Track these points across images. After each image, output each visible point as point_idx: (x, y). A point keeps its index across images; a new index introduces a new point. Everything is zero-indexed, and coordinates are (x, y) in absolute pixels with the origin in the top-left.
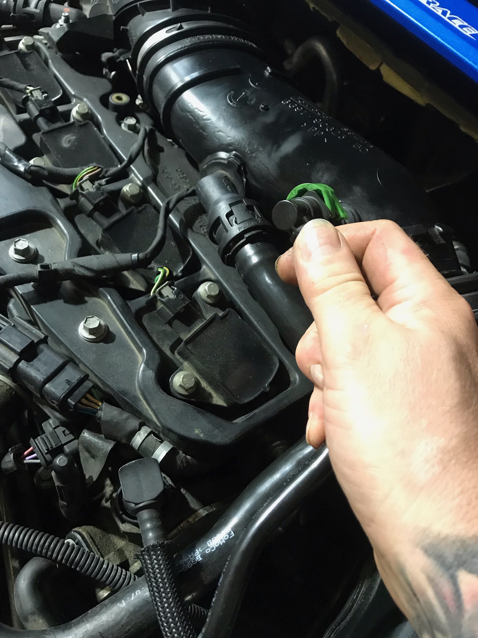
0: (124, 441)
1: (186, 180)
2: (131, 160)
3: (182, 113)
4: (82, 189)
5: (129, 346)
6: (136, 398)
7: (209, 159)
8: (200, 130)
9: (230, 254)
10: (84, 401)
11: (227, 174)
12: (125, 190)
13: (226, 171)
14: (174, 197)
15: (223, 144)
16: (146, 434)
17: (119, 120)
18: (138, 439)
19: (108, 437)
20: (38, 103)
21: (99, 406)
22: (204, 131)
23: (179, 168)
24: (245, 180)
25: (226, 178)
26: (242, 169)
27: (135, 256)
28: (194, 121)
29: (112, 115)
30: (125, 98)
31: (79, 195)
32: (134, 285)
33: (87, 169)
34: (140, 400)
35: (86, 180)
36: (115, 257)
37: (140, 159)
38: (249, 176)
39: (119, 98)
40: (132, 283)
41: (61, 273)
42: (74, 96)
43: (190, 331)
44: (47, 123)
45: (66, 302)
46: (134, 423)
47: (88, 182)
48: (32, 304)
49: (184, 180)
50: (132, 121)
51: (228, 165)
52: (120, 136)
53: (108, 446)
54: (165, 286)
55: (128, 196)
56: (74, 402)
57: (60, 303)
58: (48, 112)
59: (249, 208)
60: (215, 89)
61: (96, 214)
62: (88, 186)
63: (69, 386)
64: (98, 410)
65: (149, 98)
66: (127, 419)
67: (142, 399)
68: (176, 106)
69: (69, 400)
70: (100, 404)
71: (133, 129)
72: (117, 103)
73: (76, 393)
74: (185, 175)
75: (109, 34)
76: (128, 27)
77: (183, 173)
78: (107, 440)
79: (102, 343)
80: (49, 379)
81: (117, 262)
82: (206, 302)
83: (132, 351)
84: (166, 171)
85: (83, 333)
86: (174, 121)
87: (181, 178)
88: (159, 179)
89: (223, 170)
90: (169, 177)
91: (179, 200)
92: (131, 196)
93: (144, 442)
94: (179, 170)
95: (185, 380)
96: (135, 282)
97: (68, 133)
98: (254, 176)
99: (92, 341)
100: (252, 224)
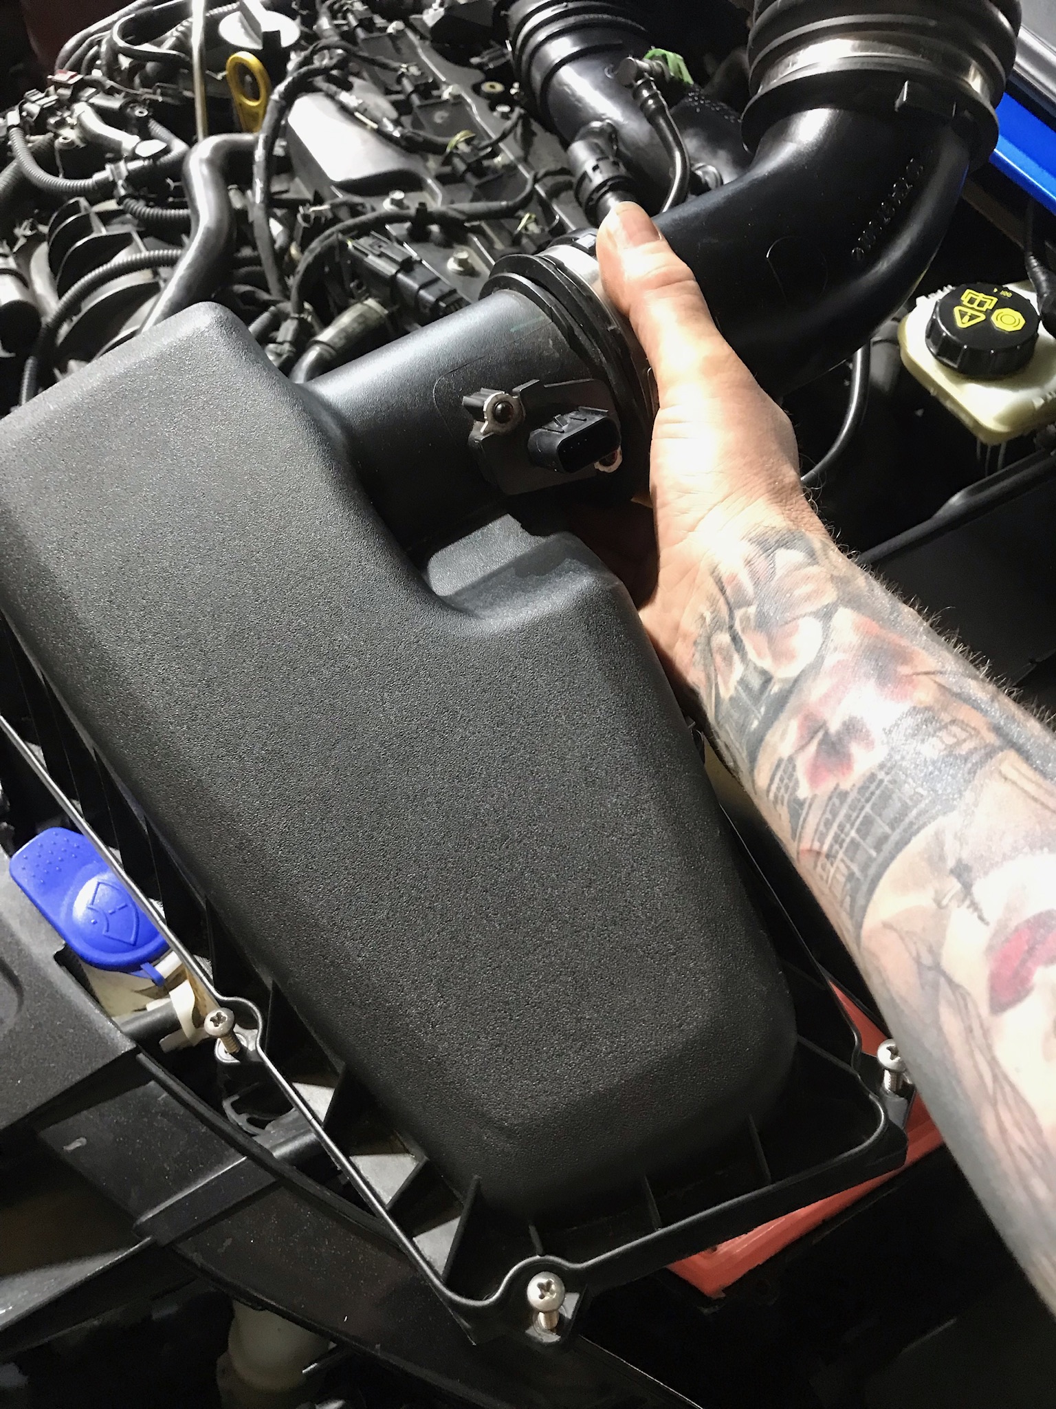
2: (503, 136)
4: (456, 150)
7: (582, 131)
9: (592, 204)
11: (598, 142)
12: (495, 164)
13: (599, 139)
14: (542, 172)
15: (597, 114)
17: (493, 109)
20: (412, 78)
24: (614, 146)
25: (596, 144)
26: (613, 136)
27: (504, 203)
29: (484, 103)
30: (499, 88)
31: (453, 158)
33: (462, 133)
35: (461, 143)
36: (486, 204)
37: (510, 138)
38: (620, 144)
39: (492, 87)
42: (444, 83)
44: (420, 99)
45: (434, 247)
50: (506, 109)
51: (600, 133)
52: (491, 119)
54: (530, 223)
55: (497, 169)
56: (445, 305)
57: (431, 246)
58: (422, 88)
59: (615, 164)
60: (594, 63)
61: (469, 176)
62: (463, 148)
65: (526, 85)
68: (554, 81)
71: (505, 116)
72: (490, 91)
73: (447, 299)
75: (488, 21)
76: (509, 13)
79: (467, 276)
80: (423, 287)
81: (488, 207)
84: (538, 152)
85: (452, 265)
86: (551, 98)
88: (530, 158)
89: (596, 138)
90: (541, 156)
91: (546, 174)
92: (500, 168)
94: (550, 151)
96: (499, 243)
97: (441, 110)
98: (624, 143)
99: (460, 273)
100: (616, 174)
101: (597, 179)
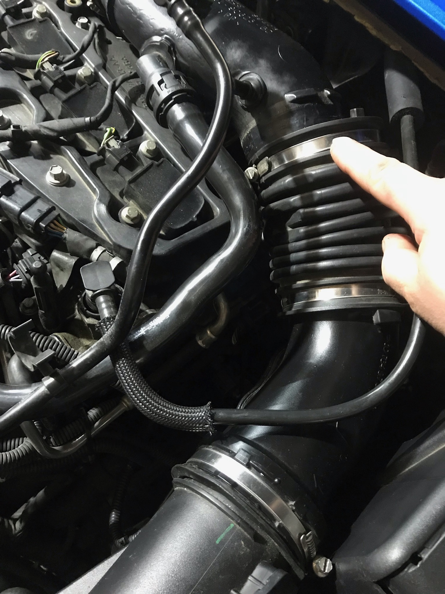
0: (85, 257)
1: (130, 66)
2: (84, 49)
3: (123, 5)
4: (43, 68)
5: (86, 189)
6: (92, 225)
7: (146, 44)
8: (138, 19)
9: (163, 113)
10: (52, 225)
11: (160, 54)
12: (80, 73)
13: (160, 52)
15: (156, 30)
16: (102, 251)
17: (74, 20)
18: (96, 255)
19: (73, 254)
20: (4, 3)
21: (64, 230)
22: (141, 19)
23: (125, 57)
24: (174, 58)
25: (159, 56)
26: (172, 49)
27: (87, 119)
28: (132, 11)
29: (67, 16)
30: (78, 2)
31: (41, 75)
32: (89, 148)
33: (47, 53)
34: (96, 227)
35: (46, 61)
36: (72, 120)
37: (91, 49)
38: (178, 55)
39: (73, 2)
40: (88, 146)
41: (30, 133)
42: (35, 1)
43: (132, 174)
44: (12, 20)
45: (35, 158)
46: (92, 243)
47: (48, 63)
48: (8, 159)
49: (128, 66)
50: (84, 20)
51: (160, 46)
52: (75, 32)
53: (72, 261)
54: (111, 139)
55: (82, 78)
56: (44, 224)
57: (30, 159)
58: (13, 10)
59: (177, 77)
61: (57, 90)
62: (48, 66)
63: (40, 214)
64: (63, 233)
66: (87, 239)
67: (97, 225)
69: (40, 223)
70: (65, 229)
71: (85, 26)
72: (71, 5)
73: (46, 218)
74: (129, 63)
77: (128, 62)
78: (72, 256)
79: (65, 188)
80: (25, 208)
81: (74, 123)
82: (147, 157)
83: (89, 193)
84: (113, 59)
85: (49, 179)
86: (117, 14)
87: (126, 65)
88: (108, 66)
89: (157, 51)
90: (117, 64)
91: (123, 81)
92: (85, 77)
93: (100, 257)
94: (124, 59)
95: (130, 211)
96: (90, 146)
97: (30, 28)
98: (181, 55)
99: (57, 185)
100: (179, 88)
101: (164, 93)
